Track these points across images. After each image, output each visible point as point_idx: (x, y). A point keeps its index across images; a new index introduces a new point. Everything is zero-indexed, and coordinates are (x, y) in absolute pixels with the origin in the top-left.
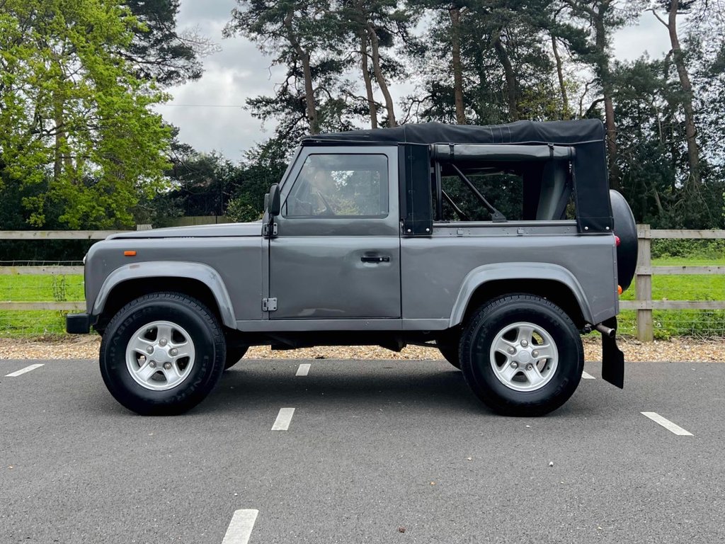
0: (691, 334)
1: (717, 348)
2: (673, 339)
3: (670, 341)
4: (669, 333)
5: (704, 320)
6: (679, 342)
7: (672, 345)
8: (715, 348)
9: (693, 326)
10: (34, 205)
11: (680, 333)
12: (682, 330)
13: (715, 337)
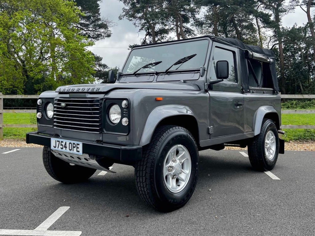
0: (299, 140)
1: (309, 145)
2: (291, 141)
3: (289, 143)
4: (289, 139)
5: (305, 133)
6: (293, 143)
7: (290, 144)
8: (308, 145)
9: (300, 136)
10: (39, 88)
11: (294, 139)
12: (295, 138)
13: (310, 141)
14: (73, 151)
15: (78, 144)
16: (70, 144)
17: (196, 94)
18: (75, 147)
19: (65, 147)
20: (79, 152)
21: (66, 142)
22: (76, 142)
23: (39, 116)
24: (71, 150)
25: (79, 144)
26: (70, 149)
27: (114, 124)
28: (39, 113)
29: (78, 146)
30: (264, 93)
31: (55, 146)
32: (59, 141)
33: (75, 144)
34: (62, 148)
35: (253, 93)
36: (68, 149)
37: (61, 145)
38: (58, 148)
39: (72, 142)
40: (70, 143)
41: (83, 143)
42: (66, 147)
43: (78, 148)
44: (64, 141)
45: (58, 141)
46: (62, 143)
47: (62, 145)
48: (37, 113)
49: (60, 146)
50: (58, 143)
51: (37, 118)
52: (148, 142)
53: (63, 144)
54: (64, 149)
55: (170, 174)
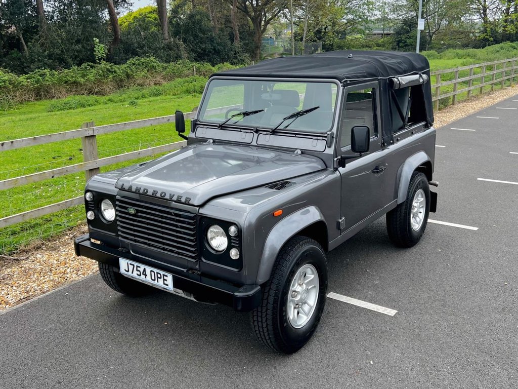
14: (158, 282)
15: (164, 275)
16: (153, 273)
17: (321, 179)
18: (160, 278)
19: (143, 274)
20: (167, 285)
21: (145, 269)
22: (162, 273)
23: (91, 216)
24: (154, 280)
25: (167, 276)
26: (153, 278)
27: (217, 251)
28: (90, 213)
29: (165, 278)
30: (412, 134)
31: (127, 270)
32: (134, 265)
33: (160, 274)
34: (140, 275)
35: (398, 140)
36: (148, 278)
37: (137, 270)
38: (132, 273)
39: (156, 271)
40: (151, 271)
41: (173, 276)
42: (146, 275)
43: (166, 280)
44: (142, 267)
45: (131, 264)
46: (138, 269)
47: (139, 271)
48: (87, 213)
49: (135, 272)
50: (131, 267)
51: (88, 219)
52: (267, 279)
53: (141, 270)
54: (143, 277)
55: (293, 301)
